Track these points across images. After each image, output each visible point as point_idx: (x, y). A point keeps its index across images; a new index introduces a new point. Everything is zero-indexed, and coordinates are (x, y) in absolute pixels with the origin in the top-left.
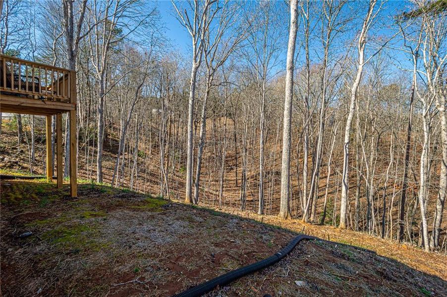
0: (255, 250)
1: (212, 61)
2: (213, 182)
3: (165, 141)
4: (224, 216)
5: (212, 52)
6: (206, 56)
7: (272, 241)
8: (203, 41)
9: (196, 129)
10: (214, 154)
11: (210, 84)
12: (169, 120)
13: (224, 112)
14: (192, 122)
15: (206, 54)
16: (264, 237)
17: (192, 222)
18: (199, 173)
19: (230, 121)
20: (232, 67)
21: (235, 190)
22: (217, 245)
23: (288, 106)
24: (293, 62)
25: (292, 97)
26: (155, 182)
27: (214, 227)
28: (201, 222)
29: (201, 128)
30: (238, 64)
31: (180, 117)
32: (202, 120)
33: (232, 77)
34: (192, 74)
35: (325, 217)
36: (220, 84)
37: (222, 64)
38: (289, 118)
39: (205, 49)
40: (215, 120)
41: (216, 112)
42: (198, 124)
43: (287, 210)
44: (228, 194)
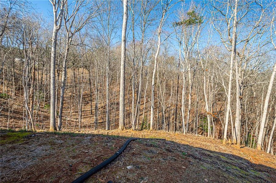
0: (102, 154)
1: (71, 27)
2: (73, 113)
3: (29, 85)
4: (81, 136)
5: (71, 21)
6: (66, 23)
7: (114, 146)
8: (62, 11)
9: (58, 76)
10: (74, 93)
11: (69, 44)
12: (33, 68)
13: (81, 64)
14: (54, 70)
15: (65, 21)
16: (109, 144)
17: (54, 144)
18: (62, 108)
19: (86, 71)
20: (87, 34)
21: (90, 117)
22: (74, 158)
23: (123, 63)
24: (125, 37)
25: (125, 58)
26: (19, 118)
27: (73, 145)
28: (62, 144)
29: (63, 75)
30: (91, 33)
31: (43, 66)
32: (63, 69)
33: (87, 41)
34: (54, 34)
35: (143, 126)
36: (78, 45)
37: (79, 31)
38: (124, 71)
39: (64, 17)
40: (74, 70)
41: (76, 64)
42: (61, 72)
43: (123, 125)
44: (86, 120)
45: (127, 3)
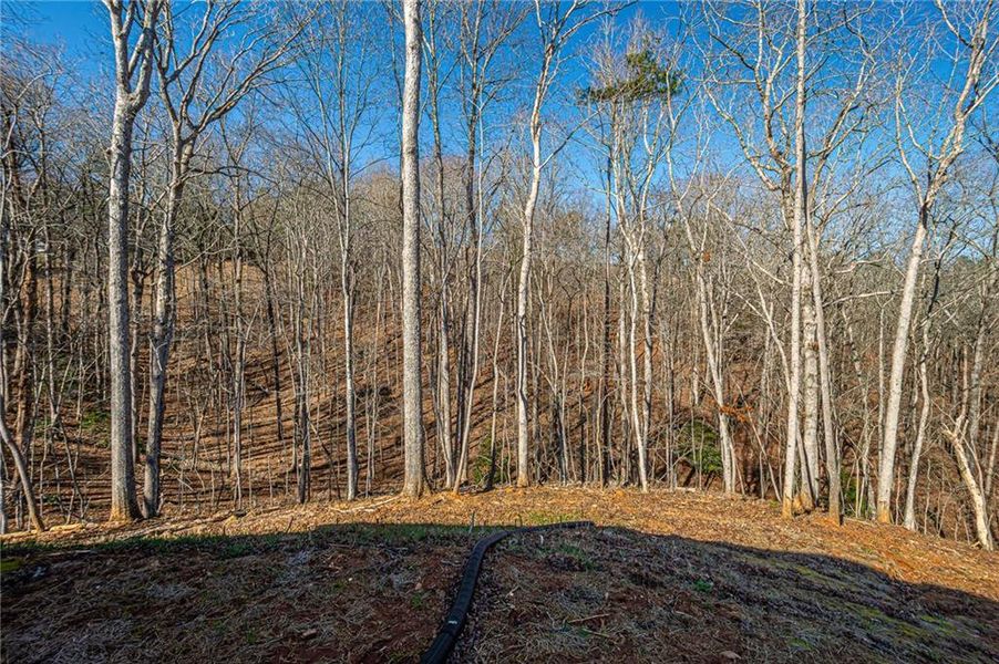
1: (188, 101)
2: (207, 439)
5: (186, 77)
6: (166, 83)
8: (151, 35)
9: (139, 294)
10: (206, 360)
11: (183, 167)
14: (123, 273)
15: (163, 77)
18: (160, 421)
19: (252, 273)
20: (251, 130)
23: (411, 238)
25: (418, 217)
29: (160, 291)
31: (72, 257)
32: (162, 267)
33: (253, 154)
34: (117, 129)
36: (218, 172)
37: (219, 117)
38: (415, 266)
39: (160, 64)
40: (204, 269)
41: (208, 246)
42: (148, 279)
43: (419, 476)
44: (258, 462)
45: (418, 10)
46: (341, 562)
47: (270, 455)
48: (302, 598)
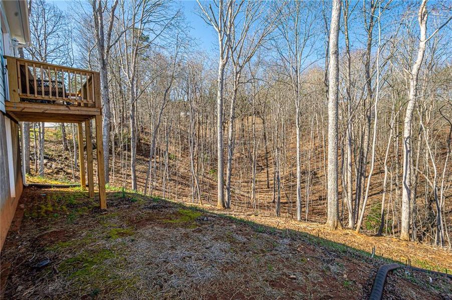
1: (239, 57)
2: (243, 184)
3: (194, 144)
6: (232, 53)
10: (243, 154)
11: (237, 82)
12: (197, 122)
13: (252, 110)
14: (221, 123)
15: (232, 50)
18: (231, 175)
21: (267, 192)
23: (333, 98)
24: (337, 45)
29: (230, 128)
31: (207, 119)
32: (231, 120)
34: (220, 72)
36: (248, 82)
37: (249, 60)
38: (335, 112)
39: (231, 46)
40: (242, 120)
42: (226, 124)
44: (260, 196)
46: (303, 249)
47: (264, 194)
48: (287, 259)
